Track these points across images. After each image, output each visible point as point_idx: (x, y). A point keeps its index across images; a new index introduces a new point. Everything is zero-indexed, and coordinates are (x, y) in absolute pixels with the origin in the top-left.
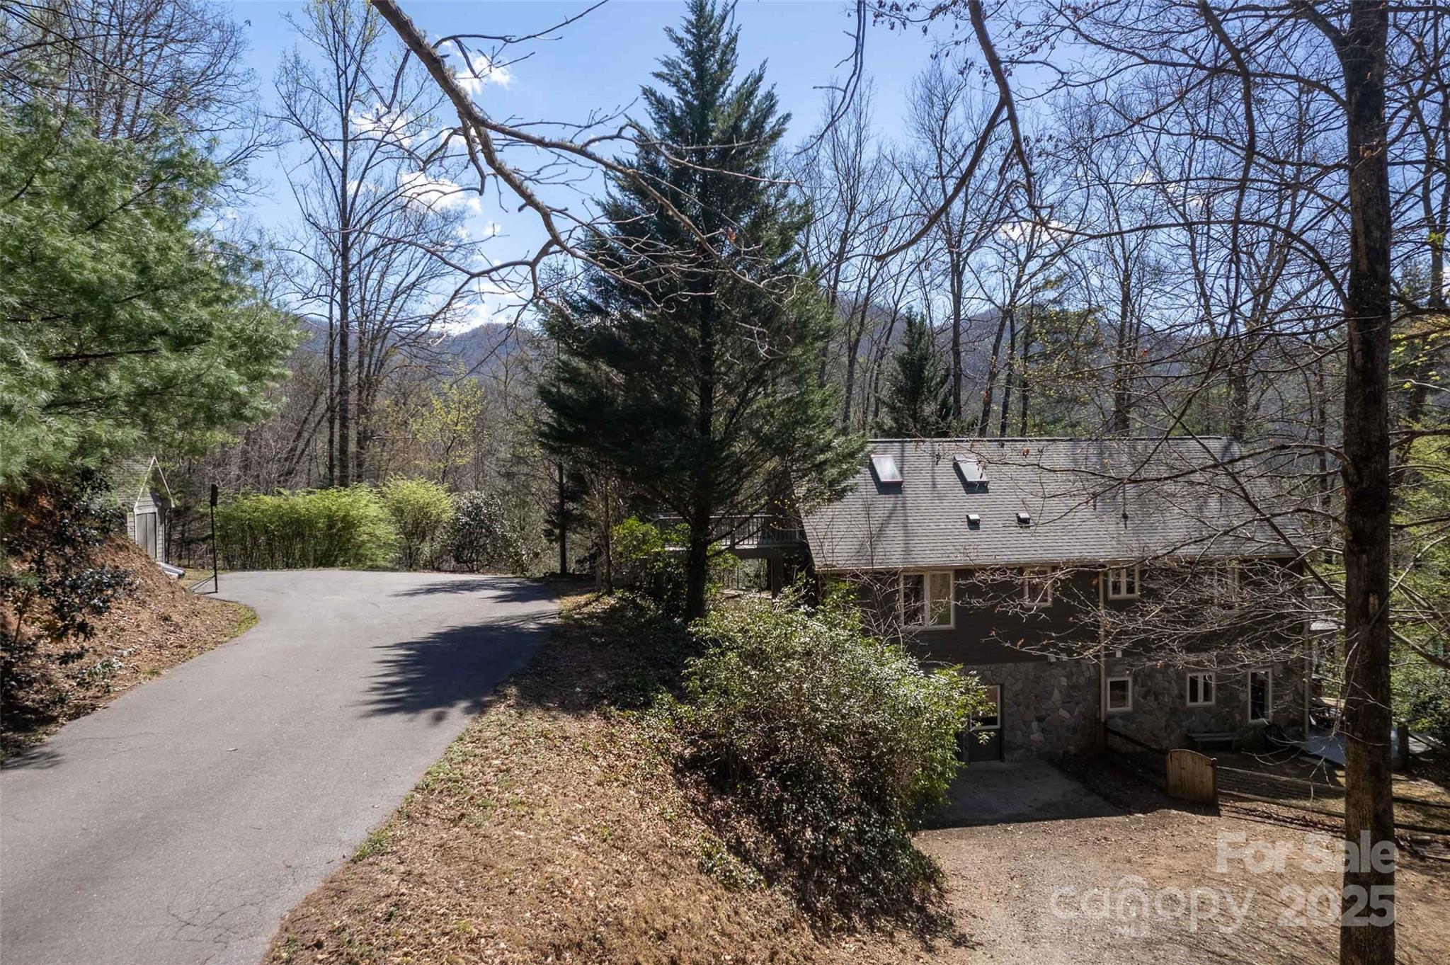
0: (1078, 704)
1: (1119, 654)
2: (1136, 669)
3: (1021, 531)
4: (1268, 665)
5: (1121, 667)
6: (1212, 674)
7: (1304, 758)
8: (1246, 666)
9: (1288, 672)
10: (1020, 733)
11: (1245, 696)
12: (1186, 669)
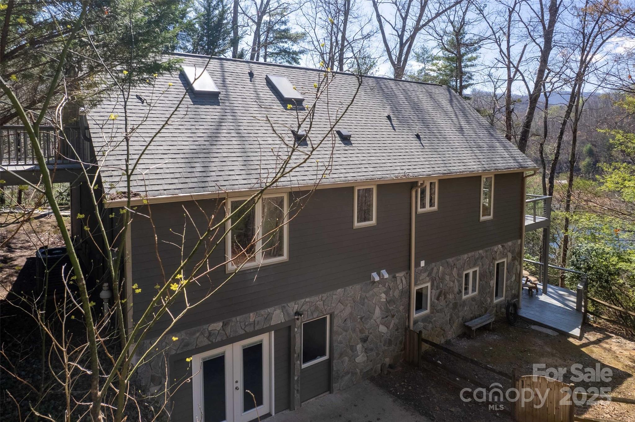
0: (393, 316)
1: (423, 264)
2: (434, 275)
3: (346, 148)
4: (505, 256)
5: (424, 275)
6: (477, 269)
7: (533, 327)
8: (494, 259)
9: (514, 259)
10: (347, 359)
11: (493, 283)
12: (463, 268)
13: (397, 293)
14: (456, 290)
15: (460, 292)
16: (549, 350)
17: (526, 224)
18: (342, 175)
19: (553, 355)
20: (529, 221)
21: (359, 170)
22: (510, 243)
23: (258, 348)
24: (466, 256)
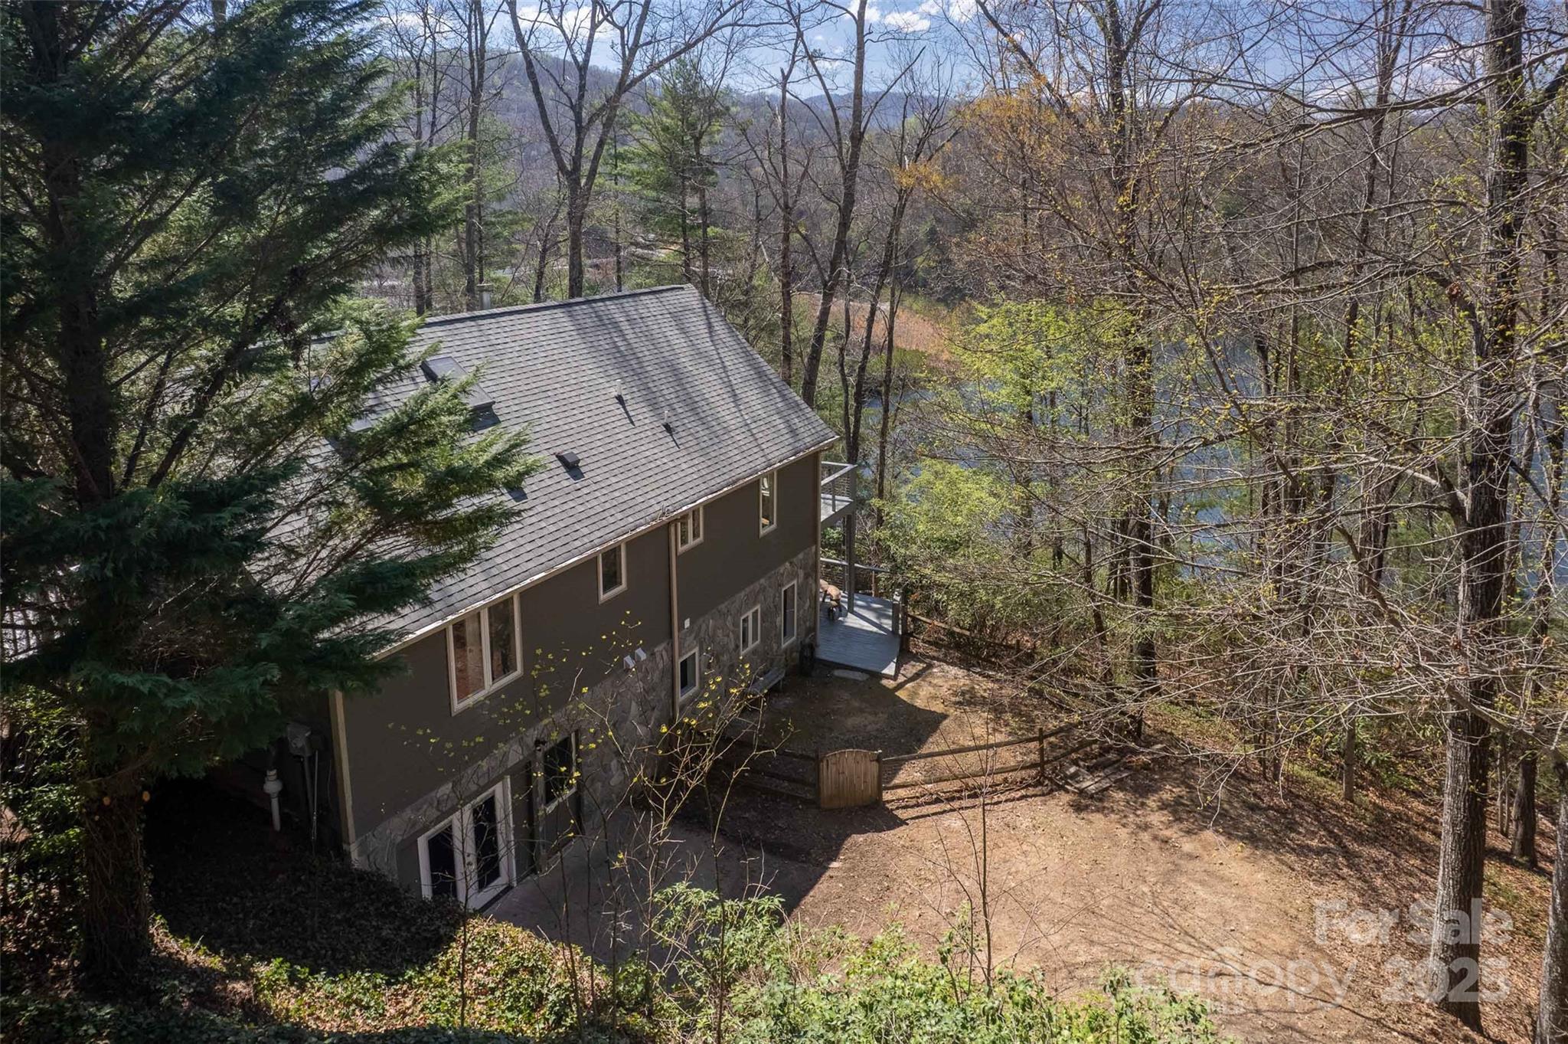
0: (653, 709)
1: (687, 624)
2: (702, 634)
3: (578, 486)
4: (795, 575)
5: (690, 639)
6: (758, 607)
7: (837, 673)
8: (781, 585)
9: (807, 576)
10: (599, 785)
11: (780, 620)
12: (740, 612)
13: (657, 675)
14: (732, 646)
15: (737, 647)
16: (856, 704)
17: (823, 517)
18: (586, 540)
19: (862, 711)
20: (826, 512)
21: (604, 523)
22: (801, 556)
23: (490, 803)
24: (742, 594)
